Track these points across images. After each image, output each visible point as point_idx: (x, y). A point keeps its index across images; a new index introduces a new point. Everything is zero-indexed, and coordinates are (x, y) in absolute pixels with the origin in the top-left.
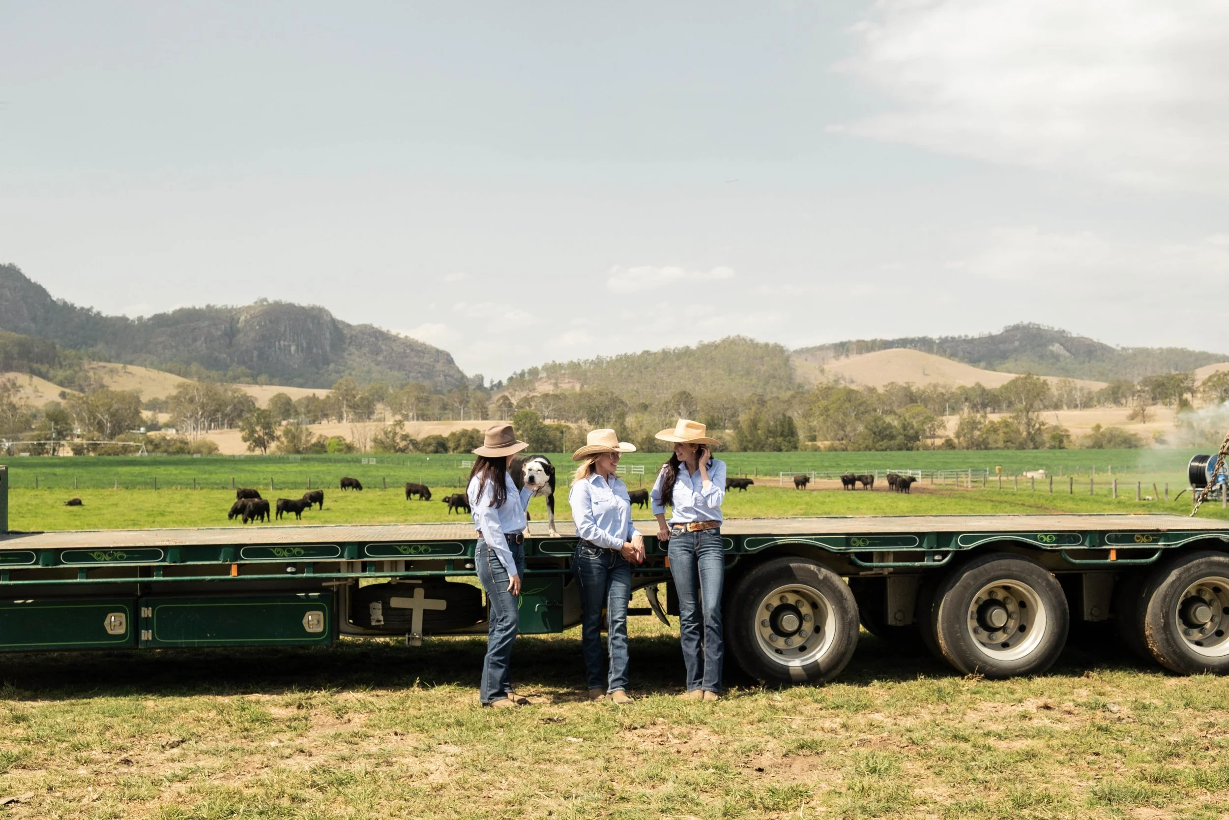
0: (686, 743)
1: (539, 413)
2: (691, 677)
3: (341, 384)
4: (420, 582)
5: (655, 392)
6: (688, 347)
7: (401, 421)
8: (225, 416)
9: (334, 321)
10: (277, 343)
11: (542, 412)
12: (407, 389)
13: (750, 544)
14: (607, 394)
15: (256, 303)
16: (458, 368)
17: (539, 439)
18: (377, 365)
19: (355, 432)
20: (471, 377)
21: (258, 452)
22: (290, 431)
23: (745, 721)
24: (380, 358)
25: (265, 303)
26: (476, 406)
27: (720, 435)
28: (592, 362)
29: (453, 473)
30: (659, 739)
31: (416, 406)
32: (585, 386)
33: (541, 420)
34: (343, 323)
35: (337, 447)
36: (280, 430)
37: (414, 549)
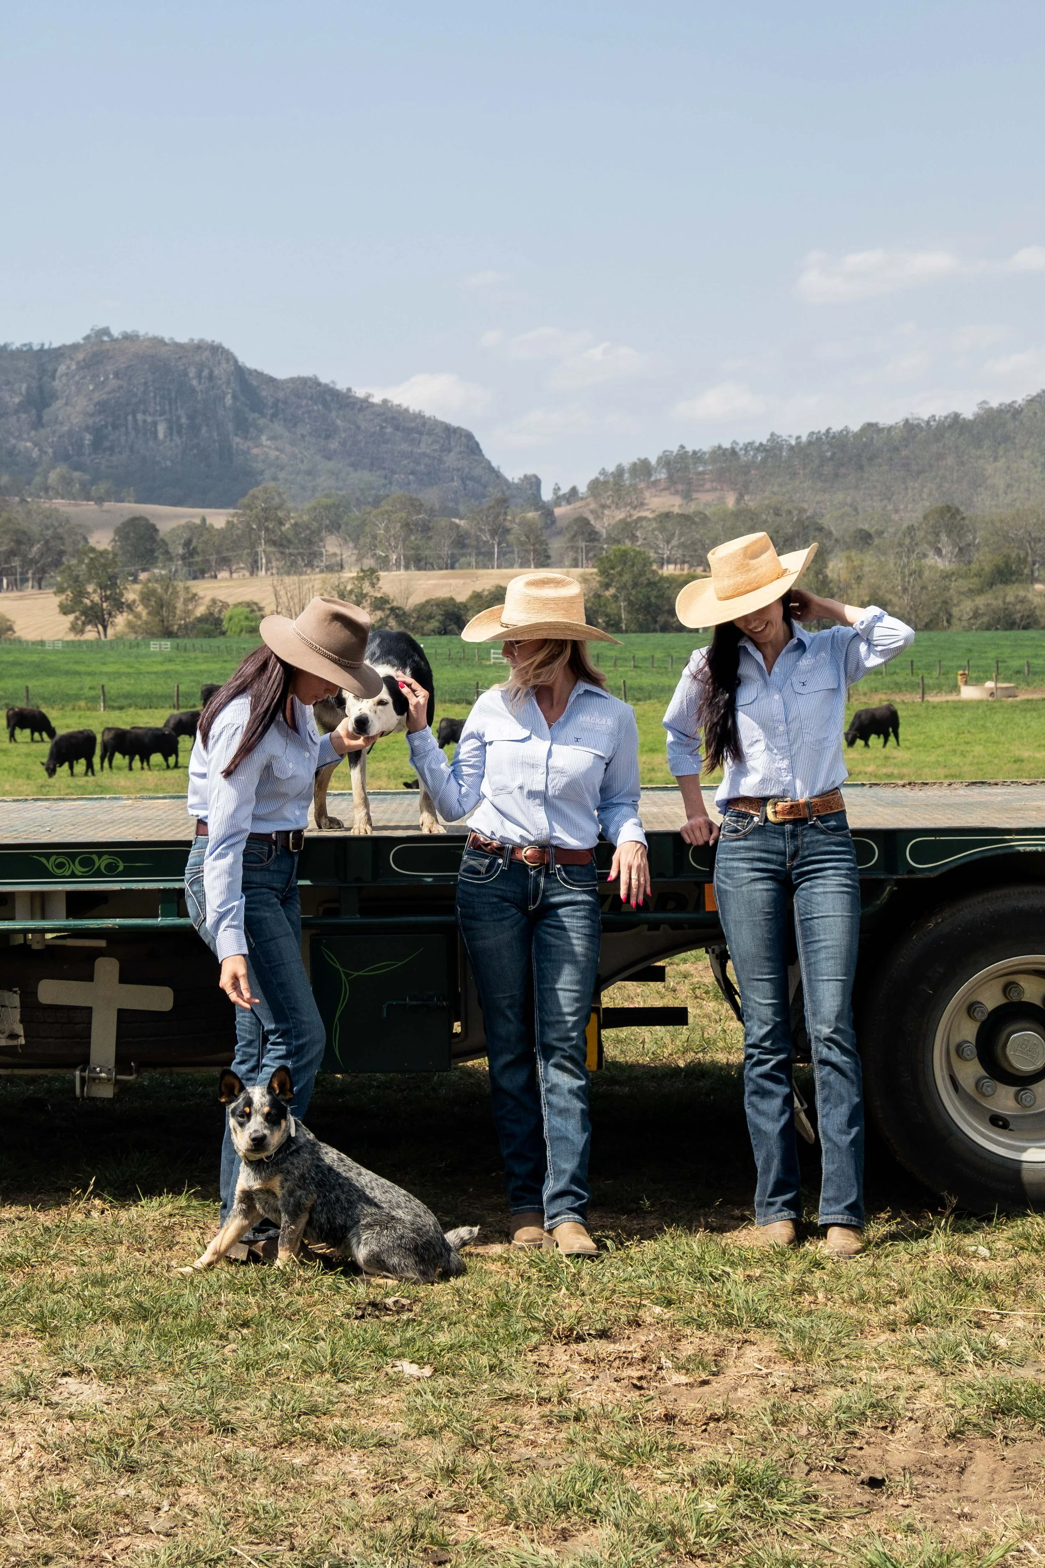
0: (705, 1383)
1: (652, 555)
2: (765, 1191)
3: (255, 497)
4: (102, 943)
5: (890, 507)
6: (956, 416)
7: (373, 571)
8: (28, 563)
9: (241, 373)
10: (130, 418)
11: (656, 548)
12: (385, 506)
13: (919, 853)
14: (789, 512)
15: (87, 338)
16: (489, 463)
17: (650, 605)
18: (329, 458)
19: (282, 593)
20: (516, 481)
21: (91, 634)
22: (153, 592)
23: (875, 1319)
24: (334, 445)
25: (106, 338)
26: (523, 538)
27: (1022, 593)
28: (761, 448)
29: (470, 675)
30: (634, 1372)
31: (404, 540)
32: (746, 498)
33: (655, 567)
34: (259, 374)
35: (245, 623)
36: (134, 592)
37: (83, 864)
